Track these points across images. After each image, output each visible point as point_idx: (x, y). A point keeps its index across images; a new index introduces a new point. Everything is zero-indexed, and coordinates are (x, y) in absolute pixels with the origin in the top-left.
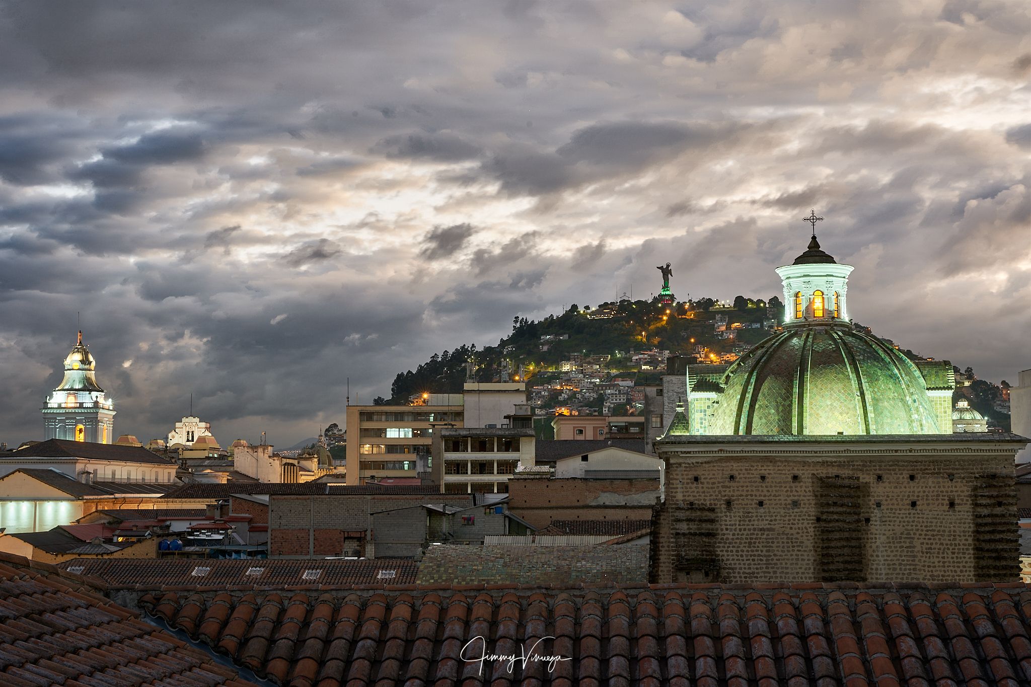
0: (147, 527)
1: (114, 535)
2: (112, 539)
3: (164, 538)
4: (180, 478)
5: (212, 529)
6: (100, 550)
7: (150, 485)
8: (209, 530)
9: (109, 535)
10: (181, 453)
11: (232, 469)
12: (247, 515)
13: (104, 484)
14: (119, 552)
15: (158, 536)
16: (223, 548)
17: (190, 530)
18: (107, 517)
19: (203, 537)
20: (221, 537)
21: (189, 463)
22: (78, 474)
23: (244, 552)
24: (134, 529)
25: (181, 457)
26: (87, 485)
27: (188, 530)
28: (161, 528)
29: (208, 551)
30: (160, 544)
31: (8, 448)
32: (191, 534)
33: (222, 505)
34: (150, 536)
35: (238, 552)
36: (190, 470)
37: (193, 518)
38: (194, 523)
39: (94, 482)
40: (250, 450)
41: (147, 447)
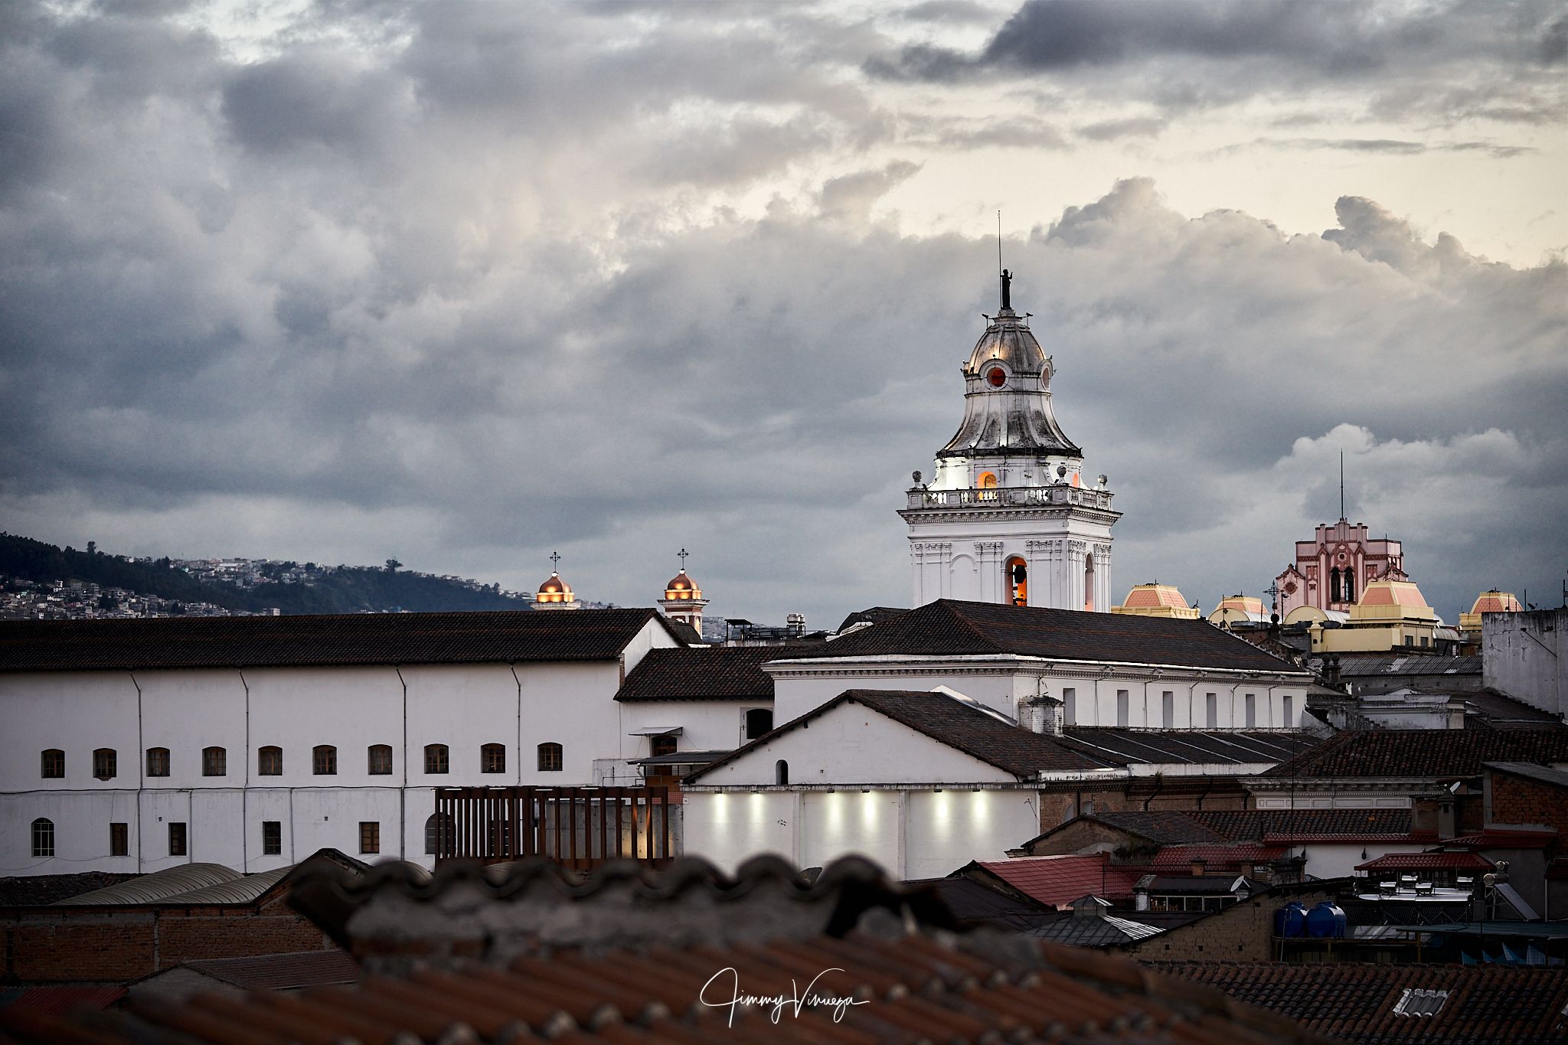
0: (1234, 867)
1: (1137, 891)
2: (1133, 903)
3: (1291, 898)
4: (1321, 715)
5: (1432, 870)
6: (1099, 937)
7: (1230, 737)
8: (1425, 874)
9: (1122, 889)
10: (1317, 636)
11: (1475, 683)
12: (1540, 828)
13: (1096, 733)
14: (1157, 943)
15: (1273, 892)
16: (1473, 929)
17: (1365, 874)
18: (1114, 835)
19: (1406, 896)
20: (1462, 897)
21: (1346, 666)
22: (1020, 706)
23: (1541, 944)
24: (1198, 871)
25: (1317, 648)
26: (1046, 736)
27: (1358, 874)
28: (1278, 868)
29: (1424, 938)
30: (1278, 915)
31: (810, 629)
32: (1369, 886)
33: (1458, 797)
34: (1245, 895)
35: (1518, 944)
36: (1349, 688)
37: (1373, 837)
38: (1376, 854)
39: (1066, 730)
40: (1530, 625)
41: (1216, 619)
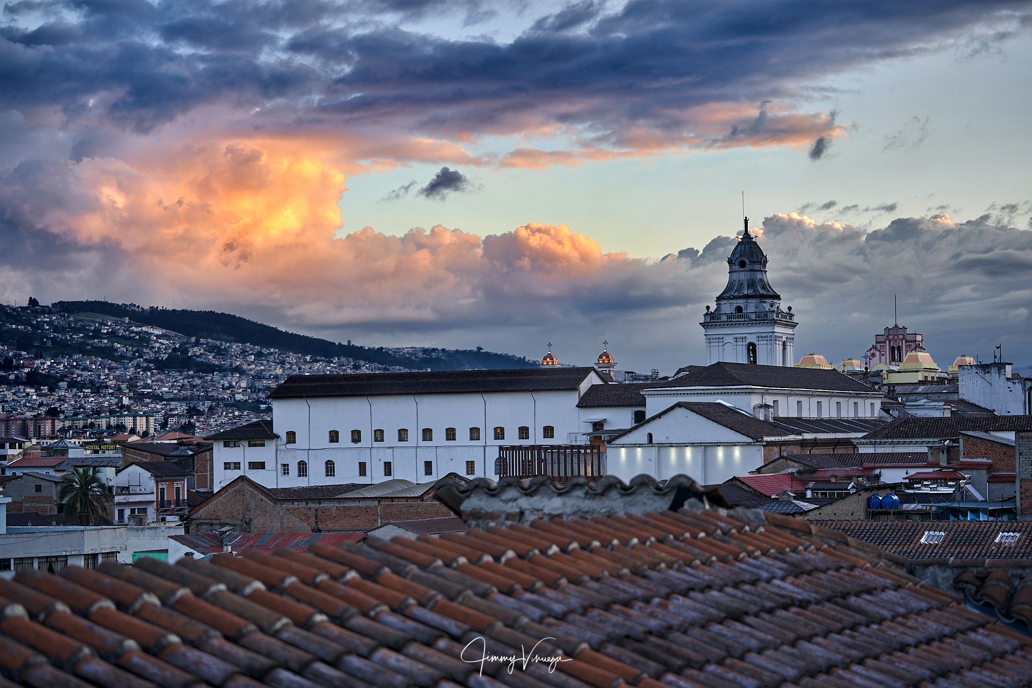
0: (850, 478)
1: (807, 489)
2: (805, 494)
3: (874, 492)
4: (887, 411)
5: (937, 479)
6: (790, 509)
7: (847, 421)
8: (934, 480)
9: (800, 488)
10: (885, 376)
11: (955, 397)
12: (985, 460)
13: (788, 420)
14: (816, 512)
15: (866, 489)
16: (956, 505)
17: (907, 481)
18: (796, 465)
19: (926, 490)
20: (950, 491)
21: (898, 389)
22: (754, 408)
23: (984, 511)
24: (833, 480)
25: (885, 382)
26: (766, 422)
27: (904, 481)
28: (869, 478)
29: (934, 509)
30: (869, 500)
31: (661, 375)
32: (909, 486)
33: (949, 447)
34: (854, 491)
35: (975, 511)
36: (900, 399)
37: (911, 464)
38: (912, 472)
39: (774, 419)
40: (979, 371)
41: (840, 370)
